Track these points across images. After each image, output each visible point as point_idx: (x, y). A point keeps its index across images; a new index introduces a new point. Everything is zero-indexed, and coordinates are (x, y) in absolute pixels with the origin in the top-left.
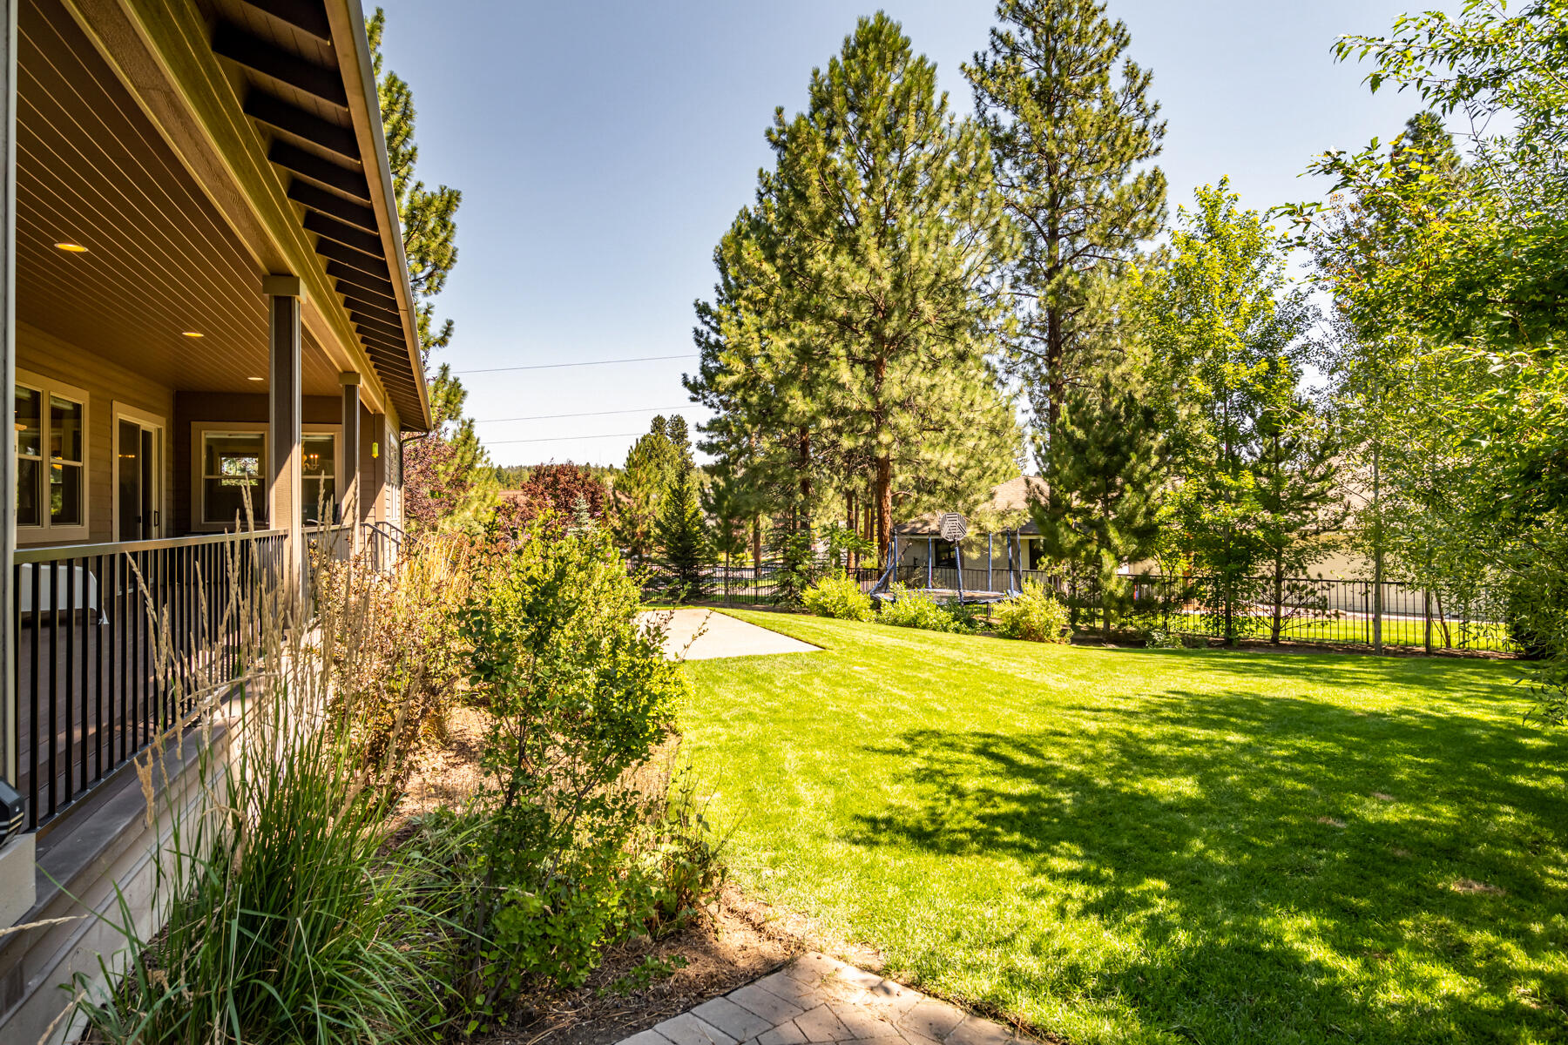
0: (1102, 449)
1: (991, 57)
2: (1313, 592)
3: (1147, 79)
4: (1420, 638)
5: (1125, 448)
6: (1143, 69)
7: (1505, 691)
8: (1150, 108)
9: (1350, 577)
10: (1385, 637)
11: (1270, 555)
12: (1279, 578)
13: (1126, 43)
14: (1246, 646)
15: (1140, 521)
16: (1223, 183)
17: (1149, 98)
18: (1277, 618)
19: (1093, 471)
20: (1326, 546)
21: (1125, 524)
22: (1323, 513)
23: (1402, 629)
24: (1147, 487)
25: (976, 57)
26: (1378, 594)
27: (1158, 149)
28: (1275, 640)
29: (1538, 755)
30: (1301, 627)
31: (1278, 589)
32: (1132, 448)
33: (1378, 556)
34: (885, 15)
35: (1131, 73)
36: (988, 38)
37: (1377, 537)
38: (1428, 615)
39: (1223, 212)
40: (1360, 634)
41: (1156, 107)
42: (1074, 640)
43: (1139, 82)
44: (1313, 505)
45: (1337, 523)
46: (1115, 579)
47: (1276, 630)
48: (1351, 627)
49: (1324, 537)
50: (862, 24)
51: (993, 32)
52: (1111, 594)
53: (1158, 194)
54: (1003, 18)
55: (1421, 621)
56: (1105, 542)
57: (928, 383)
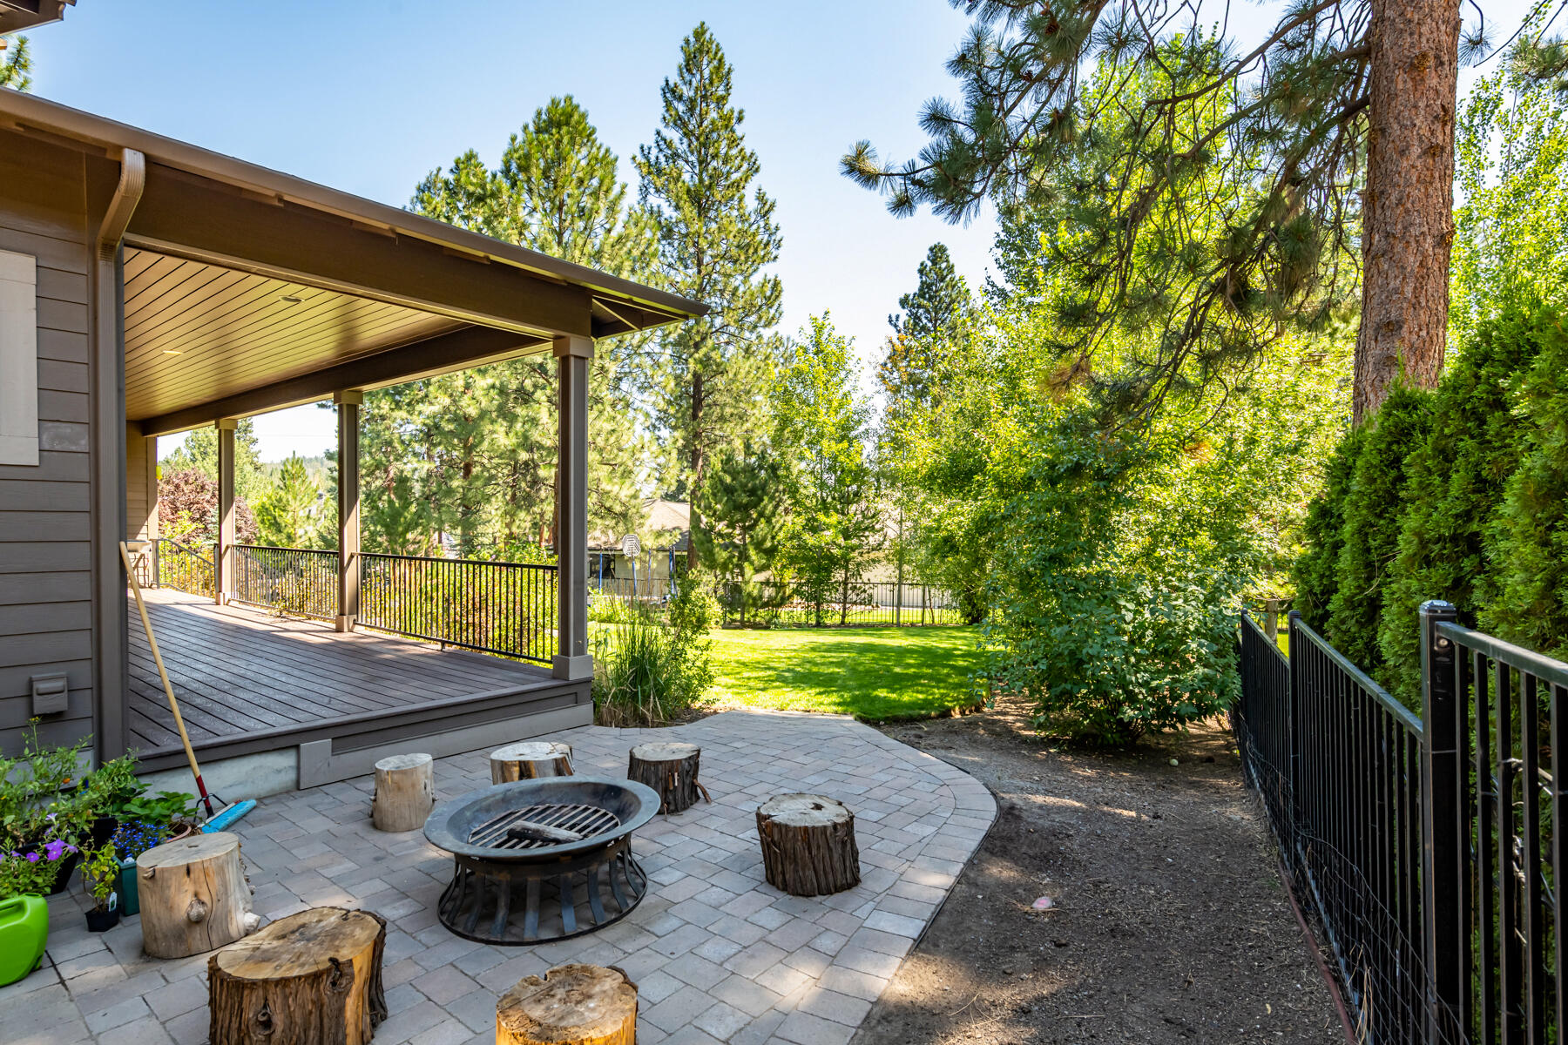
0: (745, 492)
1: (654, 151)
2: (865, 591)
3: (772, 206)
4: (920, 619)
5: (759, 492)
6: (770, 197)
7: (955, 638)
8: (773, 227)
9: (885, 581)
10: (901, 620)
11: (841, 566)
12: (845, 583)
13: (757, 170)
14: (827, 626)
15: (768, 544)
16: (826, 313)
17: (774, 219)
18: (844, 609)
19: (738, 507)
20: (874, 561)
21: (758, 545)
22: (873, 539)
23: (910, 615)
24: (774, 520)
25: (642, 148)
26: (899, 591)
27: (776, 257)
28: (843, 622)
29: (958, 656)
30: (857, 615)
31: (845, 590)
32: (765, 492)
33: (900, 567)
34: (575, 102)
35: (761, 198)
36: (654, 137)
37: (900, 556)
38: (924, 607)
39: (825, 336)
40: (889, 619)
41: (777, 228)
42: (724, 627)
43: (767, 207)
44: (867, 533)
45: (879, 547)
46: (752, 584)
47: (844, 616)
48: (884, 614)
49: (873, 555)
50: (554, 103)
51: (658, 133)
52: (749, 595)
53: (777, 297)
54: (667, 125)
55: (920, 610)
56: (747, 558)
57: (610, 428)
